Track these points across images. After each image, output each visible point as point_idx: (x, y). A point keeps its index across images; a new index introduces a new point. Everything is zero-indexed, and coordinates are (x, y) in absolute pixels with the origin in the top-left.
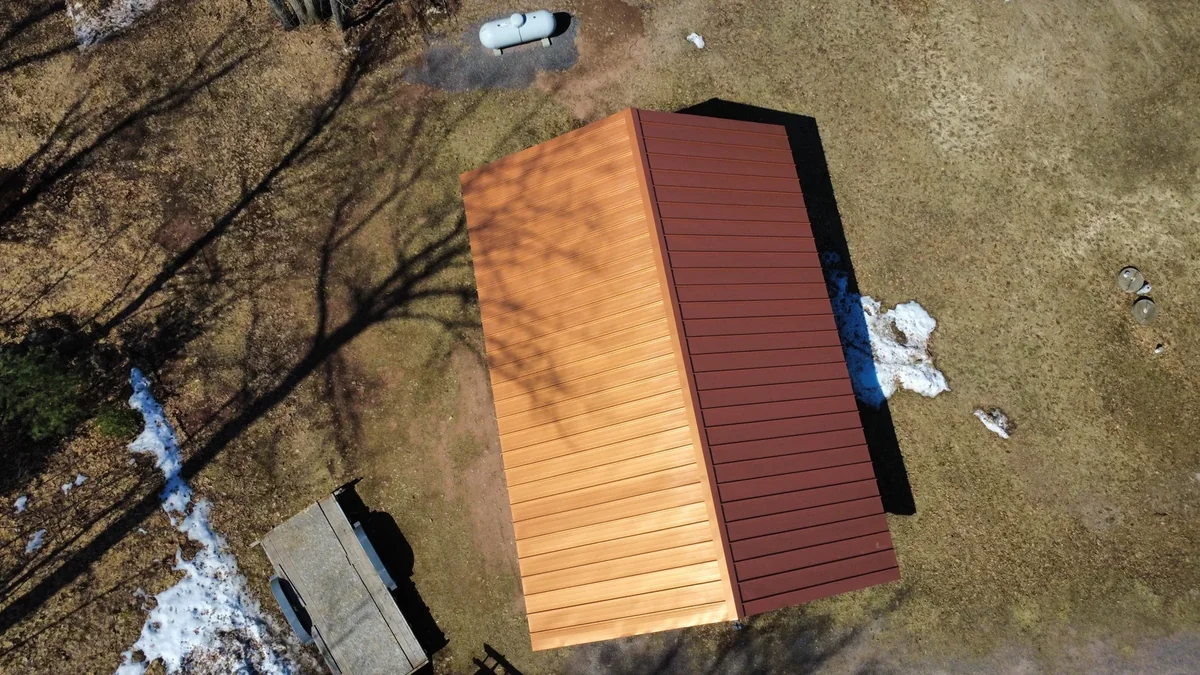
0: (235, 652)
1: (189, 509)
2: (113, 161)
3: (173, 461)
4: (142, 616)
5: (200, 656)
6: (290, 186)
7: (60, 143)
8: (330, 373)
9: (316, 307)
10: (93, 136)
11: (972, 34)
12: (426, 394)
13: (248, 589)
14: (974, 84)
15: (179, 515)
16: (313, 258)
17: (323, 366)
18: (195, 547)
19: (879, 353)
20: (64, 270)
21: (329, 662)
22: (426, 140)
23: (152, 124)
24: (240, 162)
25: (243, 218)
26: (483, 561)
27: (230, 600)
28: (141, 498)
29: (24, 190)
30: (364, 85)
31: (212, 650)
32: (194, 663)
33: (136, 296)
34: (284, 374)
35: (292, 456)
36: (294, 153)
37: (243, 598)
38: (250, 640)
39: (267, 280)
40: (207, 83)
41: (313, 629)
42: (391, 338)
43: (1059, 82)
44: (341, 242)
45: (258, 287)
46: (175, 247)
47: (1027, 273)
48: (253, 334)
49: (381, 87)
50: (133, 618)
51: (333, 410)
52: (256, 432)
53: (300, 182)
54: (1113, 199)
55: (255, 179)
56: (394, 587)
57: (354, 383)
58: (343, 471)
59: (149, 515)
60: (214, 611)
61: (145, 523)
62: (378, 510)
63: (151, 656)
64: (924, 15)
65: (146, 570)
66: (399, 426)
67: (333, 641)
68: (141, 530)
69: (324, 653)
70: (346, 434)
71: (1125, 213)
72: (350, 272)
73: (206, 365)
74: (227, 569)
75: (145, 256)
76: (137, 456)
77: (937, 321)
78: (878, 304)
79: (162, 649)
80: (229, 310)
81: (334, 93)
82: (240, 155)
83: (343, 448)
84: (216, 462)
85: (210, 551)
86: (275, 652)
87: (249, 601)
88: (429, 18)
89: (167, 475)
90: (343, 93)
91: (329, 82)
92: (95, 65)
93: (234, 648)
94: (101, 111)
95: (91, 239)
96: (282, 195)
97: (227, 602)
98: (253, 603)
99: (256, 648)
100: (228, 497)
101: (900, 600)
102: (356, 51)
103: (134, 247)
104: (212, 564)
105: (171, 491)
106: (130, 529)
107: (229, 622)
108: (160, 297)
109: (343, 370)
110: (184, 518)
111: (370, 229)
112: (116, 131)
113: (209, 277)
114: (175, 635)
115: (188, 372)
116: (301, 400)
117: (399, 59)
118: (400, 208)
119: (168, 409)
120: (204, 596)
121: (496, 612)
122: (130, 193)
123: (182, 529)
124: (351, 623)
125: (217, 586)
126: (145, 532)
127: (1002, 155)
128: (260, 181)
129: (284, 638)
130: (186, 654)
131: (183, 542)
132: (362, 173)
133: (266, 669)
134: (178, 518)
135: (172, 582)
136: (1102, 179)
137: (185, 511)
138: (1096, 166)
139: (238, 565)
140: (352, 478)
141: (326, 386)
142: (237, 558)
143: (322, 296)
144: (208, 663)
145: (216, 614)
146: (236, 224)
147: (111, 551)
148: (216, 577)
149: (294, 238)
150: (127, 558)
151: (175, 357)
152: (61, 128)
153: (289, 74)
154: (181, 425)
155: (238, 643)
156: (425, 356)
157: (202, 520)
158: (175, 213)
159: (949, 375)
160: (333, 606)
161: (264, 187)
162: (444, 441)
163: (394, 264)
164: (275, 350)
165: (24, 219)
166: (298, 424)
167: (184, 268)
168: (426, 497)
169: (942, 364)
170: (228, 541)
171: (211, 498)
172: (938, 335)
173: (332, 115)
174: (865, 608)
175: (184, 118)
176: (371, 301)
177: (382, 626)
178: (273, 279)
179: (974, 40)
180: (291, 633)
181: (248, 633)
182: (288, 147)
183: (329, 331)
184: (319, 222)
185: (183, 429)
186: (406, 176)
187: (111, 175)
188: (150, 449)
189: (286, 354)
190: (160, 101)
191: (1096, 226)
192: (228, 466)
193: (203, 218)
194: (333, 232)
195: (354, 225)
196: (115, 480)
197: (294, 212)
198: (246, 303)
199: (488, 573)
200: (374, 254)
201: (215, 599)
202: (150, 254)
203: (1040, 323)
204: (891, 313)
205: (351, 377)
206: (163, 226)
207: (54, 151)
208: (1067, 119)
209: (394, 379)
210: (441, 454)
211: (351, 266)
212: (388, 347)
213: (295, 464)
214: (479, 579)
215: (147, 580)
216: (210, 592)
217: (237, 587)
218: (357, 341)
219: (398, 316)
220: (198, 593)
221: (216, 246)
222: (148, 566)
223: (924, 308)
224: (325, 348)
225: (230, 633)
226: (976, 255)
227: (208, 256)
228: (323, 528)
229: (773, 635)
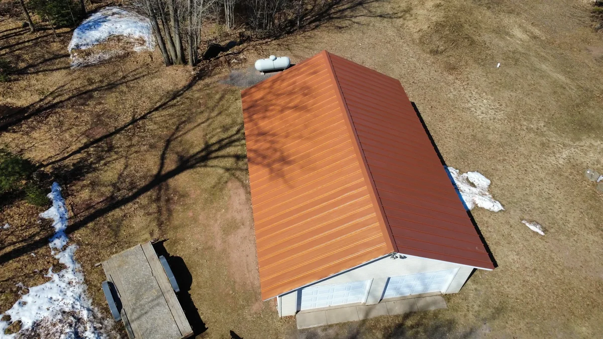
0: (69, 323)
1: (64, 248)
2: (72, 106)
3: (63, 224)
4: (17, 297)
5: (46, 323)
6: (156, 118)
7: (50, 98)
8: (160, 190)
9: (159, 163)
10: (67, 97)
11: (484, 79)
12: (211, 200)
13: (87, 292)
14: (490, 96)
15: (57, 250)
16: (162, 144)
17: (157, 188)
18: (61, 267)
19: (461, 189)
20: (33, 144)
21: (128, 330)
22: (226, 102)
23: (95, 94)
24: (134, 109)
25: (130, 129)
26: (235, 282)
27: (74, 295)
28: (38, 238)
29: (26, 115)
30: (199, 85)
31: (54, 320)
32: (41, 326)
33: (66, 155)
34: (135, 191)
35: (130, 227)
36: (160, 106)
37: (83, 296)
38: (80, 318)
39: (136, 152)
40: (126, 83)
41: (123, 311)
42: (196, 176)
43: (530, 96)
44: (177, 138)
45: (131, 155)
46: (92, 137)
47: (535, 167)
48: (123, 173)
49: (208, 85)
50: (11, 298)
51: (158, 207)
52: (113, 215)
53: (162, 116)
54: (571, 143)
55: (140, 115)
56: (178, 290)
57: (172, 195)
58: (158, 235)
59: (40, 248)
60: (63, 299)
61: (36, 251)
62: (175, 255)
63: (14, 319)
64: (460, 74)
65: (28, 274)
66: (194, 214)
67: (133, 318)
68: (33, 254)
69: (127, 325)
70: (163, 218)
71: (579, 149)
72: (180, 149)
73: (93, 184)
74: (77, 280)
75: (77, 140)
76: (43, 220)
77: (491, 181)
78: (458, 171)
79: (24, 315)
80: (113, 163)
81: (185, 87)
82: (135, 107)
83: (160, 224)
84: (87, 227)
85: (70, 270)
86: (94, 327)
87: (86, 298)
88: (232, 64)
89: (56, 231)
90: (189, 86)
91: (183, 83)
92: (76, 74)
93: (69, 321)
94: (73, 88)
95: (51, 133)
96: (152, 121)
97: (72, 296)
98: (88, 300)
99: (83, 323)
100: (88, 245)
101: (498, 314)
102: (197, 73)
103: (72, 136)
104: (69, 275)
105: (57, 238)
106: (26, 252)
107: (70, 306)
108: (79, 156)
109: (167, 189)
110: (60, 252)
111: (192, 133)
112: (77, 96)
113: (106, 149)
114: (34, 309)
115: (83, 187)
116: (142, 202)
117: (217, 76)
118: (209, 125)
119: (67, 201)
120: (59, 292)
121: (240, 312)
122: (77, 117)
123: (57, 257)
124: (147, 308)
125: (68, 288)
126: (34, 256)
127: (509, 122)
128: (142, 115)
129: (102, 321)
130: (37, 320)
131: (55, 263)
132: (192, 114)
133: (86, 336)
134: (56, 251)
135: (42, 282)
136: (562, 135)
137: (62, 249)
138: (558, 129)
139: (85, 279)
140: (163, 239)
141: (157, 196)
142: (85, 275)
143: (163, 158)
144: (50, 328)
145: (63, 302)
146: (126, 130)
147: (11, 261)
148: (69, 283)
149: (153, 136)
150: (19, 266)
151: (79, 180)
152: (51, 93)
153: (164, 81)
154: (72, 209)
155: (72, 318)
156: (213, 183)
157: (70, 254)
158: (97, 125)
159: (503, 203)
160: (138, 298)
161: (143, 117)
162: (219, 222)
163: (203, 146)
164: (133, 180)
165: (21, 125)
166: (138, 213)
167: (95, 145)
168: (204, 249)
169: (498, 198)
170: (82, 266)
171: (79, 243)
172: (492, 187)
173: (182, 94)
174: (476, 317)
175: (112, 93)
176: (188, 160)
177: (167, 310)
178: (139, 152)
179: (485, 81)
180: (108, 319)
181: (80, 314)
182: (158, 105)
183: (163, 173)
184: (168, 131)
185: (73, 211)
186: (213, 115)
187: (70, 110)
188: (51, 217)
189: (139, 182)
190: (102, 87)
191: (565, 153)
192: (93, 230)
193: (110, 127)
194: (174, 134)
195: (185, 132)
196: (26, 228)
197: (156, 127)
198: (123, 161)
199: (237, 289)
200: (193, 142)
201: (65, 294)
202: (79, 139)
203: (548, 188)
204: (465, 174)
205: (171, 192)
206: (89, 129)
207: (46, 101)
208: (538, 110)
209: (194, 193)
210: (216, 229)
211: (180, 147)
212: (194, 180)
213: (131, 231)
214: (231, 292)
215: (26, 279)
216: (63, 290)
217: (81, 290)
218: (177, 177)
219: (201, 167)
220: (55, 289)
221: (113, 138)
222: (30, 272)
223: (483, 175)
224: (159, 180)
225: (69, 312)
226: (506, 158)
227: (109, 141)
228: (141, 257)
229: (419, 329)
